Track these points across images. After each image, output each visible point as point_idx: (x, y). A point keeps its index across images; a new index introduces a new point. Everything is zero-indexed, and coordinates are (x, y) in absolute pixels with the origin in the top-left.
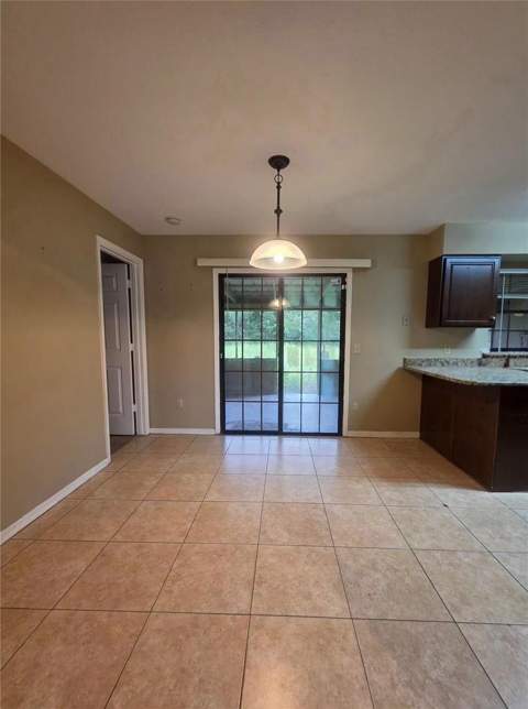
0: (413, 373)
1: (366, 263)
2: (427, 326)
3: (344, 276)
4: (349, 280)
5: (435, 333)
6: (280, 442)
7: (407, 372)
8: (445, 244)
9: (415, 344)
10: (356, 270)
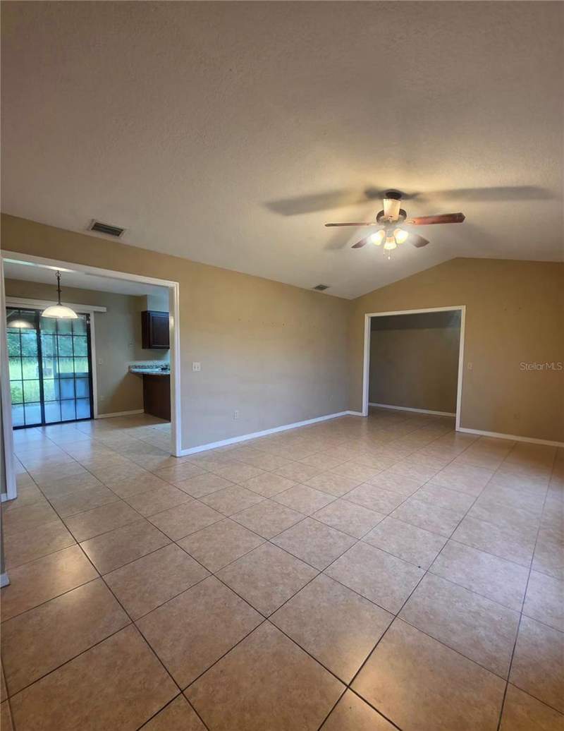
0: (137, 374)
1: (103, 309)
2: (143, 348)
3: (88, 315)
4: (92, 318)
5: (147, 351)
6: (44, 430)
7: (132, 374)
8: (148, 305)
9: (137, 357)
10: (95, 312)
